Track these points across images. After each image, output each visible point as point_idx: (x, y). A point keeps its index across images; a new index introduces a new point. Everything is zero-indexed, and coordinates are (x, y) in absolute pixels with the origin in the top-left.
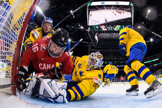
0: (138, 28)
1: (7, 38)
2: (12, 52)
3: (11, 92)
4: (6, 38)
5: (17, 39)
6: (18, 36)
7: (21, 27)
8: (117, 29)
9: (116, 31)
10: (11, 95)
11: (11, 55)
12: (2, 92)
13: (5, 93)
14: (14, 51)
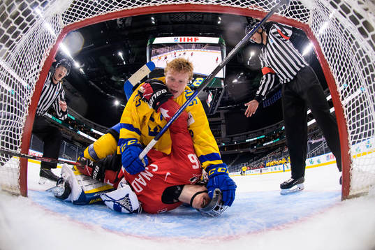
0: (234, 82)
1: (14, 99)
2: (21, 123)
3: (19, 192)
4: (12, 99)
5: (29, 101)
6: (31, 96)
7: (36, 81)
8: (198, 83)
9: (195, 87)
10: (18, 195)
11: (19, 128)
12: (5, 191)
13: (9, 192)
14: (24, 121)
